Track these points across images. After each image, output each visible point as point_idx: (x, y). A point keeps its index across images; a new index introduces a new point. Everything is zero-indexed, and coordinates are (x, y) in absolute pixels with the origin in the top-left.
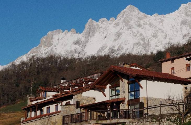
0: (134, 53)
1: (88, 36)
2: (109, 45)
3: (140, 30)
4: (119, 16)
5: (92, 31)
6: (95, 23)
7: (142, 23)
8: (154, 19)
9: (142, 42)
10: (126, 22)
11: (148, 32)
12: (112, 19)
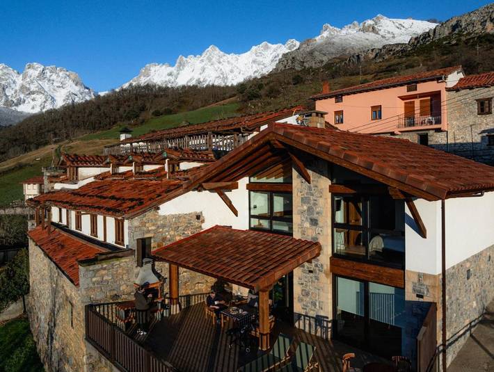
0: (216, 84)
1: (179, 69)
2: (196, 78)
3: (220, 66)
4: (204, 54)
5: (182, 65)
6: (184, 59)
7: (222, 60)
8: (231, 57)
9: (222, 76)
10: (209, 59)
11: (226, 68)
12: (198, 56)
